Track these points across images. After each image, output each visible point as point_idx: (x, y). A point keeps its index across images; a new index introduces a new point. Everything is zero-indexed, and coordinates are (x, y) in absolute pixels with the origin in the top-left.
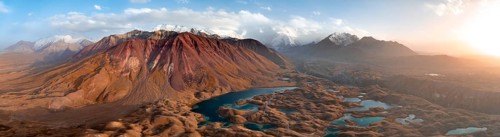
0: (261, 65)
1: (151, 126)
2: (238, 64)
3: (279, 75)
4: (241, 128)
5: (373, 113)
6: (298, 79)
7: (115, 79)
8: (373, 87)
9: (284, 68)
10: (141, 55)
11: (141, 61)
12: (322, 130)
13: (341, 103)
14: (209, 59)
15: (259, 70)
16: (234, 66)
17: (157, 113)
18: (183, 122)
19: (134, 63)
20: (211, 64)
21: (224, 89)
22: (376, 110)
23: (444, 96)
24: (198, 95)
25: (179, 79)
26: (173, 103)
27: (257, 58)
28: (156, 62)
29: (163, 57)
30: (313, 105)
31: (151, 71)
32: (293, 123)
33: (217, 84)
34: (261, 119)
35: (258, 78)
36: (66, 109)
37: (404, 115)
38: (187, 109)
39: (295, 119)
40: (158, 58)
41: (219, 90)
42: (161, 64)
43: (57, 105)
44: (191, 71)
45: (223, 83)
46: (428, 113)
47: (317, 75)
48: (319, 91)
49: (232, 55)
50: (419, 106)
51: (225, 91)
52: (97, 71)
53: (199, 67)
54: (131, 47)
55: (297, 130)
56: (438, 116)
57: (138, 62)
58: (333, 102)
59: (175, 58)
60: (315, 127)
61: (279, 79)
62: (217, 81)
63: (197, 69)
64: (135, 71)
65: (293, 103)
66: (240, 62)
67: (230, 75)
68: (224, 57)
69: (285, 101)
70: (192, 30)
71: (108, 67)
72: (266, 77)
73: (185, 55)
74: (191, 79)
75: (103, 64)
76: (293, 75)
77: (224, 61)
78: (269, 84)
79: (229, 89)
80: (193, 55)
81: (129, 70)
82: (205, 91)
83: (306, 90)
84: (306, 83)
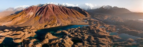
0: (78, 15)
2: (68, 15)
3: (84, 19)
6: (90, 21)
7: (23, 18)
9: (87, 16)
10: (35, 11)
11: (34, 13)
14: (57, 13)
15: (76, 17)
16: (67, 16)
19: (32, 14)
20: (57, 15)
21: (58, 24)
24: (46, 26)
25: (43, 19)
27: (77, 14)
28: (38, 14)
29: (41, 12)
30: (93, 38)
31: (35, 16)
35: (75, 20)
40: (39, 12)
41: (55, 25)
44: (48, 17)
45: (58, 22)
49: (67, 12)
51: (58, 25)
52: (20, 16)
54: (33, 9)
59: (44, 13)
61: (83, 21)
62: (56, 21)
63: (51, 16)
64: (31, 16)
65: (82, 36)
66: (69, 14)
67: (63, 19)
68: (64, 12)
69: (79, 34)
70: (58, 4)
71: (23, 15)
72: (78, 20)
73: (48, 11)
74: (47, 20)
75: (23, 14)
76: (88, 19)
77: (63, 13)
78: (78, 23)
79: (60, 25)
80: (51, 11)
81: (29, 16)
82: (50, 25)
83: (92, 28)
84: (93, 23)
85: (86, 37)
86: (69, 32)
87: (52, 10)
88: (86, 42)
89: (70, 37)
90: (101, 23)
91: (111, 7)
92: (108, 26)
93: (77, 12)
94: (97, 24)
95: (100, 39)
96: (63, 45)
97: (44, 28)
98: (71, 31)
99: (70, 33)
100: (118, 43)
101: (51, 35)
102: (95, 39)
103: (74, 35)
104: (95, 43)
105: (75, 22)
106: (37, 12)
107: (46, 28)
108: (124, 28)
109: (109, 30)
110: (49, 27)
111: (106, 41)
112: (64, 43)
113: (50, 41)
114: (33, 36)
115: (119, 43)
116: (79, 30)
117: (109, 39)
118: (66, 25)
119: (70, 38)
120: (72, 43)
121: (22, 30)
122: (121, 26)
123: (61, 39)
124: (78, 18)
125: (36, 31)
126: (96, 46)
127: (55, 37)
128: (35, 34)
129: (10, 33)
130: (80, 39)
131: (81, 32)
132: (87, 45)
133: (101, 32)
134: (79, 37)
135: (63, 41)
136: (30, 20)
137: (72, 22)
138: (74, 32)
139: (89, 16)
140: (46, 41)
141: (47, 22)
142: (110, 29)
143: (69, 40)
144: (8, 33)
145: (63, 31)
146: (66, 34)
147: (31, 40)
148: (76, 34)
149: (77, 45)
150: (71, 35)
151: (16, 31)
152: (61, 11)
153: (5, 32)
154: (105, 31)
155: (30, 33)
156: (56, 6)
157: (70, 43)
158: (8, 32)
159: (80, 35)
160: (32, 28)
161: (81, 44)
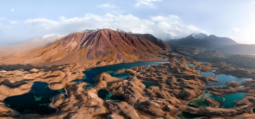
0: (150, 48)
2: (135, 46)
3: (160, 53)
6: (170, 57)
9: (165, 50)
10: (79, 40)
11: (78, 43)
14: (116, 43)
15: (148, 50)
16: (132, 47)
19: (74, 44)
20: (116, 46)
24: (98, 63)
25: (93, 53)
27: (150, 44)
28: (85, 44)
29: (90, 41)
30: (174, 80)
31: (81, 48)
33: (115, 57)
35: (146, 55)
41: (114, 61)
42: (87, 45)
44: (102, 49)
48: (182, 66)
49: (132, 42)
51: (118, 62)
52: (54, 48)
53: (108, 47)
57: (76, 44)
59: (95, 42)
61: (159, 56)
62: (116, 55)
63: (106, 48)
64: (73, 48)
65: (158, 76)
66: (137, 45)
67: (127, 53)
68: (127, 42)
69: (153, 73)
70: (118, 30)
71: (61, 46)
72: (151, 55)
73: (101, 40)
74: (100, 53)
75: (59, 45)
76: (168, 54)
77: (126, 44)
78: (151, 59)
79: (121, 61)
80: (106, 40)
81: (70, 48)
82: (105, 61)
83: (173, 65)
84: (175, 59)
85: (165, 78)
86: (137, 72)
87: (108, 38)
88: (164, 85)
89: (139, 77)
90: (188, 60)
92: (199, 63)
93: (150, 42)
94: (182, 60)
95: (185, 80)
96: (130, 89)
97: (95, 66)
98: (140, 69)
99: (139, 73)
100: (213, 87)
101: (109, 75)
102: (178, 81)
103: (146, 75)
104: (178, 87)
105: (146, 57)
106: (82, 41)
107: (99, 66)
108: (224, 65)
109: (201, 69)
110: (103, 64)
111: (196, 84)
112: (132, 86)
113: (109, 84)
114: (80, 78)
115: (215, 88)
116: (153, 69)
117: (199, 82)
118: (132, 61)
119: (140, 80)
120: (144, 86)
121: (61, 69)
122: (220, 63)
123: (126, 81)
124: (150, 52)
125: (84, 70)
126: (180, 90)
127: (116, 79)
128: (83, 75)
129: (41, 74)
130: (155, 80)
131: (155, 72)
132: (166, 88)
133: (188, 71)
134: (154, 78)
135: (129, 84)
136: (71, 54)
137: (141, 57)
138: (144, 71)
139: (168, 49)
140: (103, 85)
141: (101, 57)
142: (202, 67)
143: (138, 82)
144: (37, 75)
145: (128, 70)
146: (133, 74)
147: (79, 83)
148: (149, 74)
149: (151, 89)
150: (141, 76)
151: (51, 72)
152: (123, 41)
153: (32, 73)
154: (194, 71)
155: (74, 73)
156: (114, 32)
157: (140, 86)
158: (38, 73)
159: (154, 75)
160: (77, 67)
161: (156, 88)
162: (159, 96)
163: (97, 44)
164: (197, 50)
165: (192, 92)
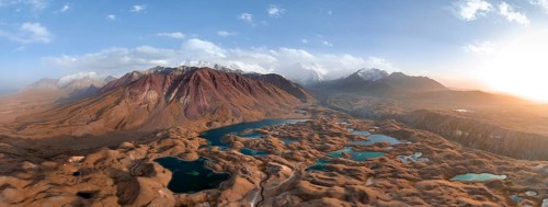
0: (280, 99)
1: (157, 147)
2: (254, 95)
3: (297, 108)
4: (235, 152)
5: (377, 148)
6: (314, 112)
7: (133, 110)
8: (389, 121)
10: (160, 88)
11: (159, 94)
12: (312, 160)
13: (346, 136)
14: (226, 92)
16: (250, 99)
17: (166, 137)
18: (186, 144)
19: (153, 96)
20: (226, 97)
21: (235, 119)
22: (380, 145)
23: (467, 134)
24: (209, 124)
25: (193, 110)
26: (183, 130)
27: (279, 94)
28: (173, 95)
29: (181, 90)
30: (317, 136)
31: (168, 103)
32: (286, 151)
33: (230, 115)
34: (257, 146)
35: (274, 111)
36: (87, 136)
37: (408, 152)
38: (195, 134)
39: (290, 148)
40: (176, 91)
41: (230, 121)
43: (79, 132)
44: (206, 103)
45: (235, 114)
46: (438, 152)
47: (337, 109)
48: (330, 123)
49: (250, 88)
50: (430, 144)
51: (237, 122)
52: (117, 103)
53: (215, 99)
54: (151, 81)
55: (287, 158)
56: (448, 157)
57: (156, 94)
58: (339, 135)
59: (192, 92)
60: (307, 157)
61: (296, 112)
62: (230, 111)
63: (212, 100)
64: (153, 103)
65: (297, 134)
66: (258, 95)
67: (246, 108)
68: (242, 90)
70: (216, 66)
71: (127, 100)
72: (282, 110)
73: (201, 88)
74: (205, 110)
75: (123, 97)
77: (241, 93)
78: (284, 116)
79: (241, 120)
80: (209, 88)
81: (146, 102)
82: (217, 121)
83: (317, 122)
84: (321, 116)
85: (305, 134)
87: (211, 85)
88: (305, 141)
91: (383, 73)
93: (278, 90)
101: (238, 136)
102: (321, 137)
106: (166, 90)
107: (211, 128)
110: (217, 125)
113: (245, 143)
123: (262, 139)
124: (281, 106)
130: (295, 138)
131: (294, 130)
133: (335, 128)
136: (156, 113)
137: (268, 114)
139: (311, 102)
140: (240, 145)
148: (285, 132)
152: (234, 88)
154: (344, 129)
156: (218, 72)
159: (293, 133)
161: (297, 143)
162: (300, 149)
163: (197, 94)
164: (363, 101)
165: (332, 146)
